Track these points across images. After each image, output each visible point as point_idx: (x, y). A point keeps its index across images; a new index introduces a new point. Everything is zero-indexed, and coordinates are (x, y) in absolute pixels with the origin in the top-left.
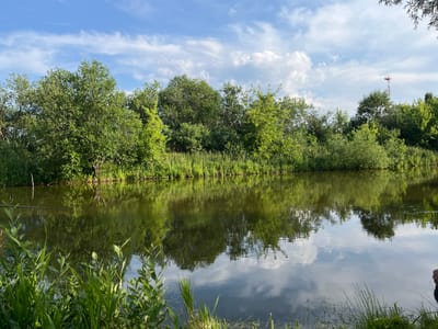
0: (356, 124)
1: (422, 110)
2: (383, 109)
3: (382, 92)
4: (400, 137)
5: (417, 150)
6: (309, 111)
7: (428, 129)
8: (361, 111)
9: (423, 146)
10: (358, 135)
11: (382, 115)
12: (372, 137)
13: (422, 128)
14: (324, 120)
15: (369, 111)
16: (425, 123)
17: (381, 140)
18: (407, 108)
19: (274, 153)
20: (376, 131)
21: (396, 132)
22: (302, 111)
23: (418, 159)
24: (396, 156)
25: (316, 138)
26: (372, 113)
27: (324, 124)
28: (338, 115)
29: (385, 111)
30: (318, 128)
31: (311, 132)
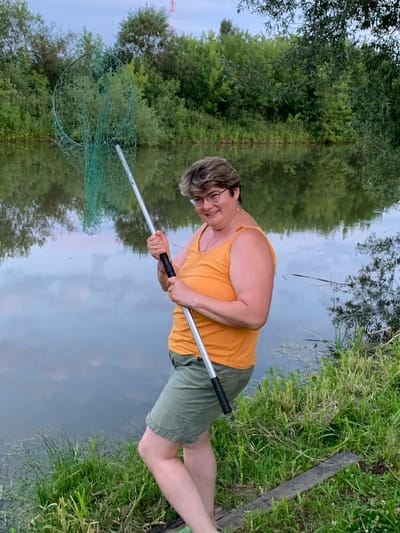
0: (113, 62)
1: (213, 53)
2: (158, 40)
3: (158, 10)
4: (179, 94)
5: (202, 116)
6: (34, 28)
7: (218, 85)
8: (124, 39)
9: (209, 112)
11: (156, 51)
12: (138, 92)
13: (211, 84)
14: (61, 45)
15: (135, 41)
16: (215, 73)
17: (152, 96)
18: (193, 43)
20: (145, 79)
21: (174, 85)
22: (20, 25)
23: (202, 131)
24: (171, 126)
25: (45, 81)
26: (142, 45)
27: (60, 55)
28: (87, 40)
29: (161, 44)
30: (49, 62)
31: (35, 67)
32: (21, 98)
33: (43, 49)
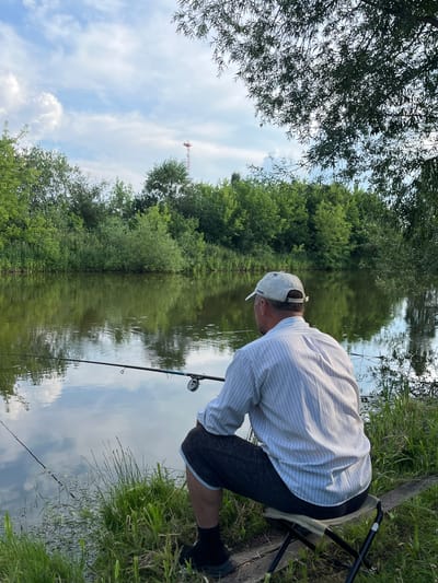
0: (141, 205)
1: (226, 196)
2: (179, 187)
3: (179, 162)
4: (198, 230)
5: (218, 249)
6: (72, 178)
7: (232, 222)
8: (150, 186)
9: (225, 244)
10: (144, 221)
11: (178, 195)
12: (163, 227)
13: (226, 220)
14: (96, 192)
15: (160, 188)
16: (230, 212)
17: (175, 231)
18: (209, 189)
19: (12, 239)
20: (168, 218)
21: (193, 222)
22: (61, 176)
23: (219, 261)
24: (192, 256)
25: (82, 221)
26: (165, 191)
27: (95, 200)
28: (119, 189)
29: (182, 190)
30: (86, 205)
31: (74, 210)
32: (60, 235)
33: (80, 195)
